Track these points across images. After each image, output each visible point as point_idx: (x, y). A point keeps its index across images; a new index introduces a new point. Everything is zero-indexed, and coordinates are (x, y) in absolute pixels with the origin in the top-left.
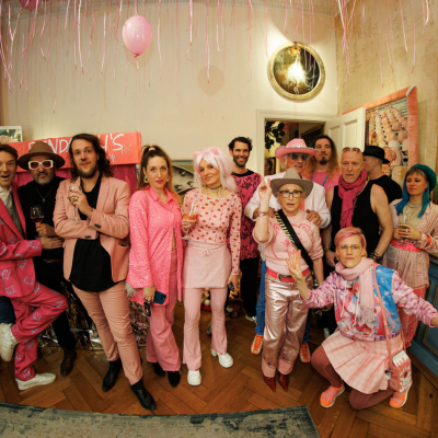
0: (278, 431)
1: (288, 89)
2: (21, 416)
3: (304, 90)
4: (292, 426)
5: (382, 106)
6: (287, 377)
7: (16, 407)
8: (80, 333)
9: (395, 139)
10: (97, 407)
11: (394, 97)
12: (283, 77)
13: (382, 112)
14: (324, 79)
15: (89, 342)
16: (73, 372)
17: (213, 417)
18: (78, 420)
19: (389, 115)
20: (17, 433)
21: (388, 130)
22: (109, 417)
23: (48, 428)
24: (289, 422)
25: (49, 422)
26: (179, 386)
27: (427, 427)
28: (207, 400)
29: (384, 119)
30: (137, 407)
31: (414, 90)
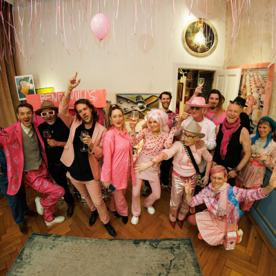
0: (176, 250)
1: (194, 49)
2: (50, 240)
3: (203, 50)
4: (183, 248)
5: (252, 70)
6: (182, 222)
7: (47, 236)
8: (76, 194)
9: (257, 92)
10: (88, 235)
11: (260, 67)
12: (191, 41)
13: (251, 73)
14: (217, 43)
15: (80, 198)
16: (73, 215)
17: (145, 241)
18: (78, 242)
19: (256, 77)
20: (48, 249)
21: (253, 86)
22: (94, 240)
23: (64, 246)
24: (181, 245)
25: (64, 243)
26: (128, 224)
27: (250, 255)
28: (141, 232)
29: (252, 78)
30: (107, 235)
31: (273, 65)
